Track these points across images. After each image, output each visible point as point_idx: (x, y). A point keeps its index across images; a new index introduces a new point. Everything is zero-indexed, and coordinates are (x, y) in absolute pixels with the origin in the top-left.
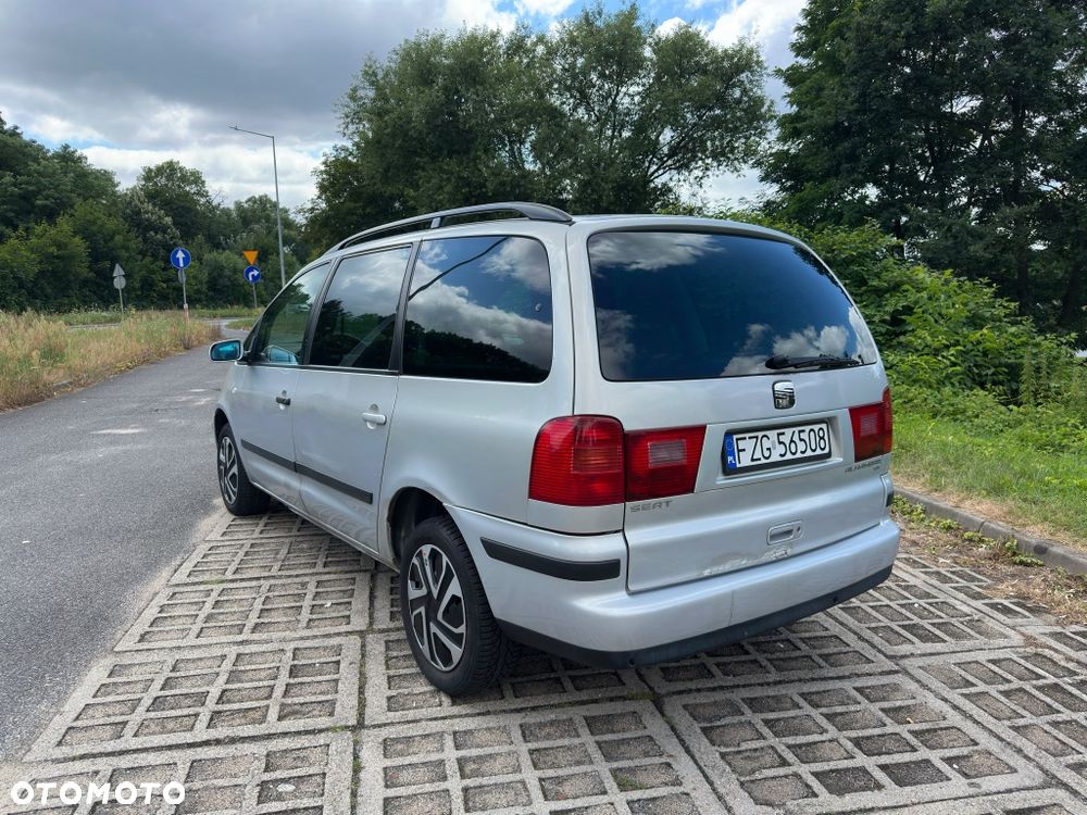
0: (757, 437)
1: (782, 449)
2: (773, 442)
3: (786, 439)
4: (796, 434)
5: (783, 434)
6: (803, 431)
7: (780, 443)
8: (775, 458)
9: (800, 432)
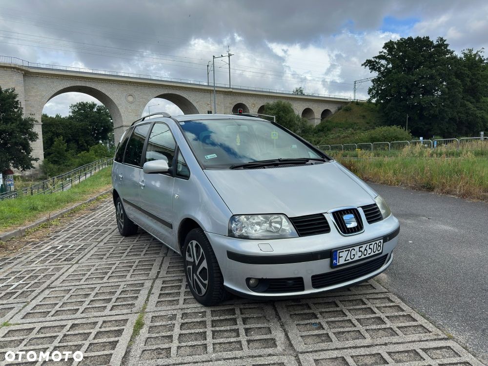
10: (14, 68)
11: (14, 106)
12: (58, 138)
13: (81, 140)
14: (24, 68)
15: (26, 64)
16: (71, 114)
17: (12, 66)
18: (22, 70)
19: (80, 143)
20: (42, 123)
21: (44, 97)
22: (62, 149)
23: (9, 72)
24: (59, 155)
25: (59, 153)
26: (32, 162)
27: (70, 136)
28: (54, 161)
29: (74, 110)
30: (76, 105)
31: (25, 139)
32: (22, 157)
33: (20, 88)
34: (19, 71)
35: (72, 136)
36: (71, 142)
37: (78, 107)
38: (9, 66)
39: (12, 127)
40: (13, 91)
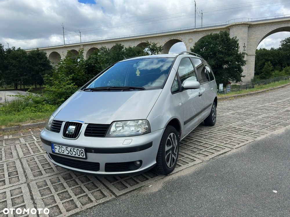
10: (243, 24)
11: (236, 47)
12: (267, 62)
13: (284, 63)
14: (249, 23)
15: (250, 20)
16: (280, 47)
17: (242, 23)
18: (247, 24)
19: (283, 65)
20: (255, 55)
21: (259, 39)
22: (269, 69)
23: (240, 27)
24: (266, 73)
25: (267, 72)
26: (242, 78)
27: (277, 61)
28: (263, 77)
29: (283, 44)
30: (285, 40)
31: (238, 65)
32: (235, 75)
33: (245, 35)
34: (246, 25)
35: (278, 61)
36: (277, 65)
37: (286, 41)
38: (241, 23)
39: (231, 59)
40: (235, 38)
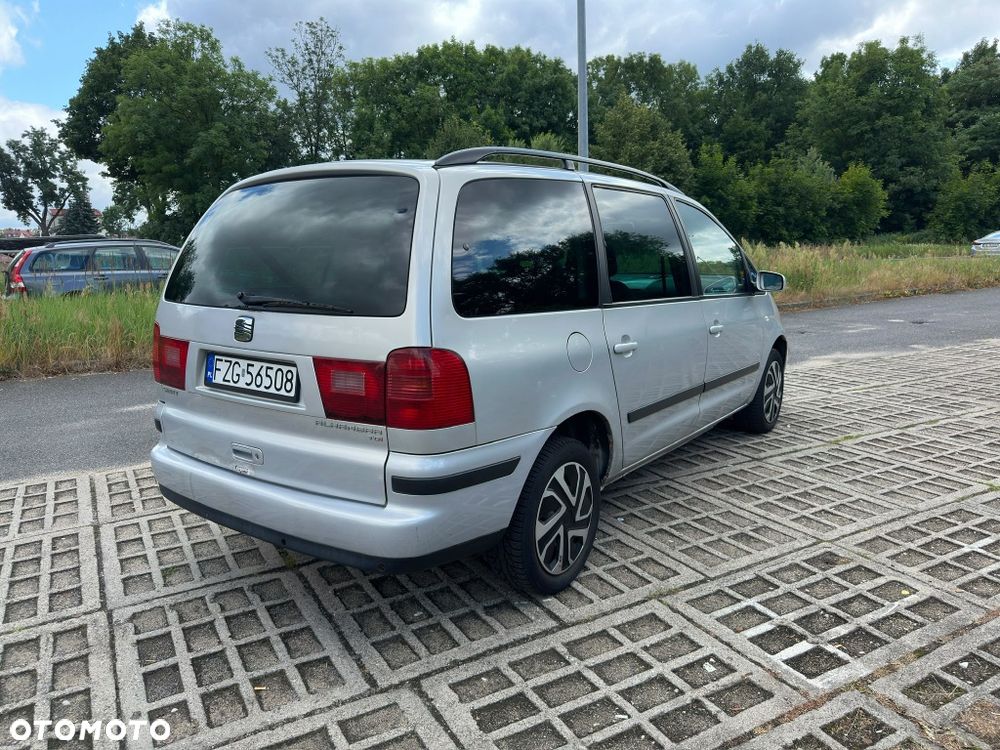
0: (231, 362)
1: (248, 379)
2: (244, 370)
3: (254, 371)
4: (264, 369)
5: (253, 365)
6: (271, 368)
7: (249, 373)
8: (241, 384)
9: (268, 368)
